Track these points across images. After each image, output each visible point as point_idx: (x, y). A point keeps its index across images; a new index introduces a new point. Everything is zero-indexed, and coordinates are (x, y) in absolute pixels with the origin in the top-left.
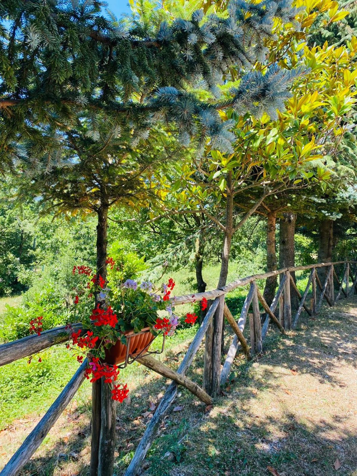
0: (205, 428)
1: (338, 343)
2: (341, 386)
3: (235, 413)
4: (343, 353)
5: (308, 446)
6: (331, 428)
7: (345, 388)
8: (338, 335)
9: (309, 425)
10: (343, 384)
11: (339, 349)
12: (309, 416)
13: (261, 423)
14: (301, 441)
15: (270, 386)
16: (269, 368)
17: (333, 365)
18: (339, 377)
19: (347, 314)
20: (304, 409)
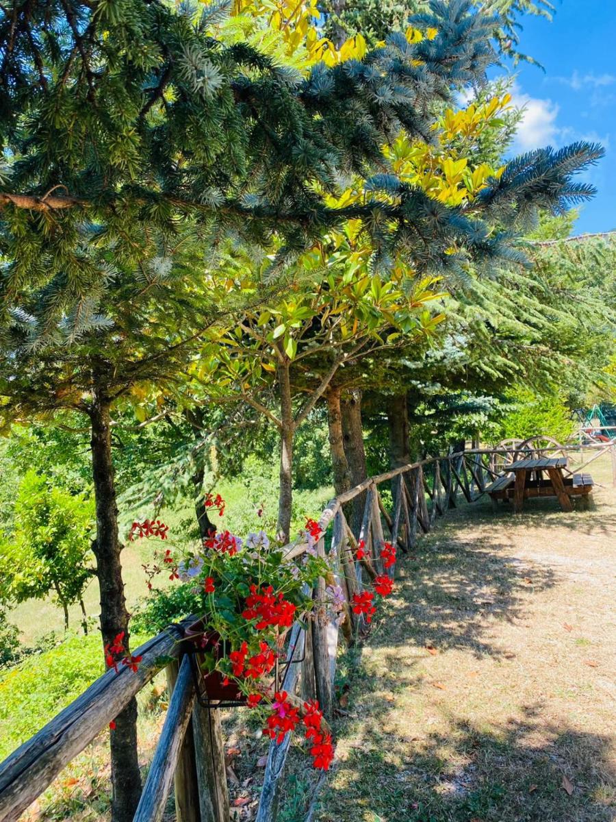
0: (341, 782)
1: (469, 589)
2: (508, 657)
3: (377, 741)
4: (484, 604)
5: (512, 767)
6: (529, 728)
7: (515, 659)
8: (463, 577)
9: (497, 732)
10: (509, 654)
11: (474, 599)
12: (490, 717)
13: (426, 748)
14: (498, 762)
15: (407, 681)
16: (391, 650)
17: (479, 626)
18: (498, 643)
19: (456, 541)
20: (476, 707)
